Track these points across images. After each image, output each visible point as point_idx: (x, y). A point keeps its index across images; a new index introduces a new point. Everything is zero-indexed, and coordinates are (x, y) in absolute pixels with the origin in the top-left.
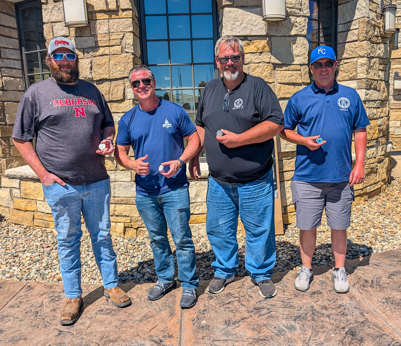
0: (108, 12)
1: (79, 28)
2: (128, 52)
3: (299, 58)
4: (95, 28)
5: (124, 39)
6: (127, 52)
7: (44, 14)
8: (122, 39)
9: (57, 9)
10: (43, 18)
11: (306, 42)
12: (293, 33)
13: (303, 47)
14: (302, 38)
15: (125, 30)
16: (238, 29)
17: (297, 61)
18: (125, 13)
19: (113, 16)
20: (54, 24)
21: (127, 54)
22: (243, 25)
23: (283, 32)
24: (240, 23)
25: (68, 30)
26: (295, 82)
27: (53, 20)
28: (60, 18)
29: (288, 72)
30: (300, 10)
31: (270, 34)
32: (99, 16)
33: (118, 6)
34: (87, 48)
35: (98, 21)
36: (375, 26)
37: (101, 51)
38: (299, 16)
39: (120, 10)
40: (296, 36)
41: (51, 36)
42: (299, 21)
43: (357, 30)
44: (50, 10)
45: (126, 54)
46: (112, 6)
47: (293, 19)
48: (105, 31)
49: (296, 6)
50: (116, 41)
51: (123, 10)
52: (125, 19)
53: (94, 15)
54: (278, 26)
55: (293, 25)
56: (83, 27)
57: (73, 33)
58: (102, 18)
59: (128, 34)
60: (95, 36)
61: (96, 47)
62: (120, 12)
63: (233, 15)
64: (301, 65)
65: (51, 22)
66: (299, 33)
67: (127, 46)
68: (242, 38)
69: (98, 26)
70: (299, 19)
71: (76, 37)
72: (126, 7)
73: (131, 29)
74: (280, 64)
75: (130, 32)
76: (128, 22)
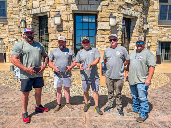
1: (58, 25)
2: (71, 32)
7: (48, 21)
8: (70, 29)
9: (52, 19)
13: (120, 33)
19: (68, 22)
23: (115, 29)
24: (103, 26)
25: (55, 25)
27: (51, 22)
30: (120, 23)
31: (111, 29)
34: (60, 31)
36: (141, 28)
37: (64, 32)
41: (50, 27)
42: (119, 26)
43: (136, 29)
53: (62, 22)
54: (113, 27)
58: (65, 23)
61: (62, 30)
64: (119, 38)
66: (119, 29)
68: (103, 30)
69: (63, 25)
72: (72, 20)
75: (72, 27)
76: (72, 24)
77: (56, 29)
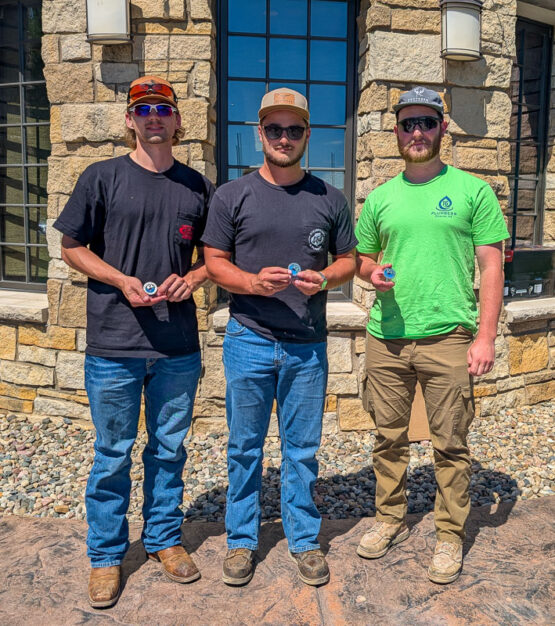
0: (168, 22)
1: (110, 46)
2: (200, 96)
3: (495, 127)
4: (141, 49)
5: (194, 71)
6: (197, 96)
7: (45, 17)
8: (190, 71)
9: (71, 9)
10: (44, 24)
11: (508, 100)
12: (488, 83)
13: (504, 108)
14: (502, 93)
15: (197, 57)
16: (397, 70)
17: (493, 131)
18: (198, 26)
19: (175, 30)
20: (63, 36)
21: (198, 99)
22: (405, 63)
23: (472, 81)
24: (401, 58)
25: (89, 49)
26: (487, 168)
27: (62, 29)
28: (77, 26)
29: (476, 151)
30: (501, 44)
31: (450, 82)
32: (150, 28)
33: (186, 14)
34: (123, 84)
35: (148, 37)
38: (498, 56)
39: (189, 19)
40: (492, 89)
41: (56, 58)
42: (498, 64)
44: (57, 12)
45: (195, 99)
46: (176, 12)
47: (488, 59)
48: (158, 56)
49: (495, 39)
50: (179, 75)
51: (196, 21)
52: (197, 37)
53: (140, 26)
54: (464, 69)
55: (488, 70)
56: (118, 45)
57: (98, 54)
58: (156, 32)
59: (202, 64)
60: (140, 63)
62: (190, 24)
63: (389, 45)
64: (498, 140)
65: (57, 33)
66: (497, 85)
67: (198, 85)
68: (403, 86)
69: (147, 46)
70: (498, 61)
71: (104, 62)
72: (202, 16)
73: (208, 55)
74: (464, 136)
75: (206, 60)
76: (203, 43)
77: (98, 75)
